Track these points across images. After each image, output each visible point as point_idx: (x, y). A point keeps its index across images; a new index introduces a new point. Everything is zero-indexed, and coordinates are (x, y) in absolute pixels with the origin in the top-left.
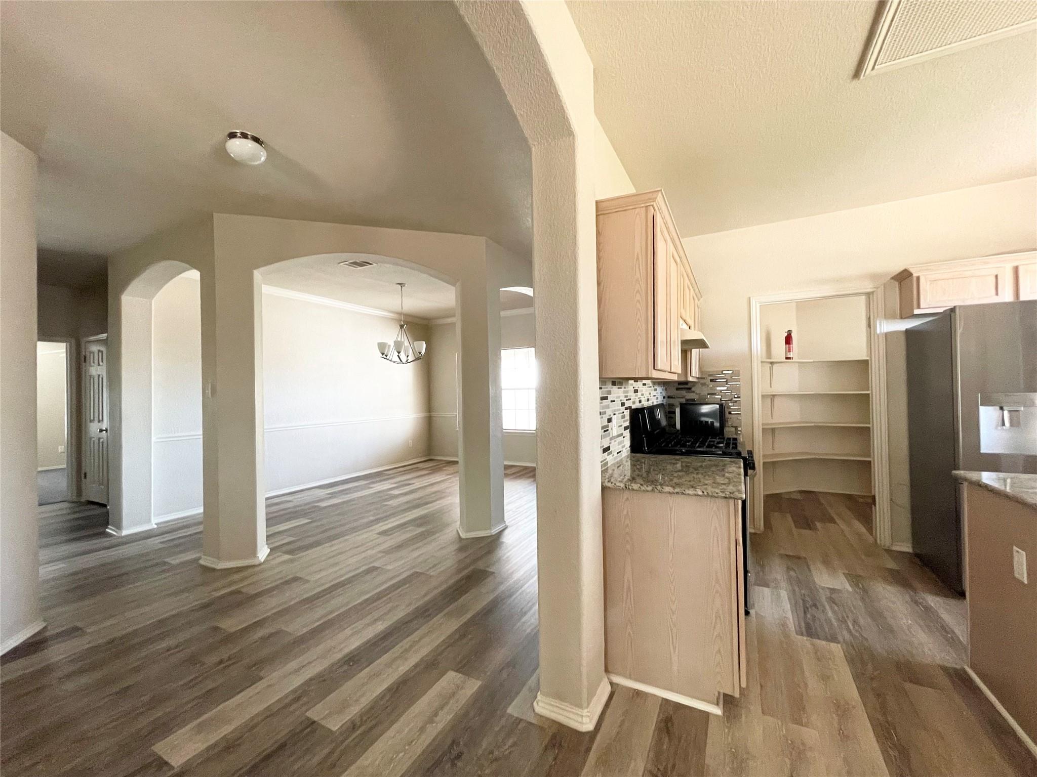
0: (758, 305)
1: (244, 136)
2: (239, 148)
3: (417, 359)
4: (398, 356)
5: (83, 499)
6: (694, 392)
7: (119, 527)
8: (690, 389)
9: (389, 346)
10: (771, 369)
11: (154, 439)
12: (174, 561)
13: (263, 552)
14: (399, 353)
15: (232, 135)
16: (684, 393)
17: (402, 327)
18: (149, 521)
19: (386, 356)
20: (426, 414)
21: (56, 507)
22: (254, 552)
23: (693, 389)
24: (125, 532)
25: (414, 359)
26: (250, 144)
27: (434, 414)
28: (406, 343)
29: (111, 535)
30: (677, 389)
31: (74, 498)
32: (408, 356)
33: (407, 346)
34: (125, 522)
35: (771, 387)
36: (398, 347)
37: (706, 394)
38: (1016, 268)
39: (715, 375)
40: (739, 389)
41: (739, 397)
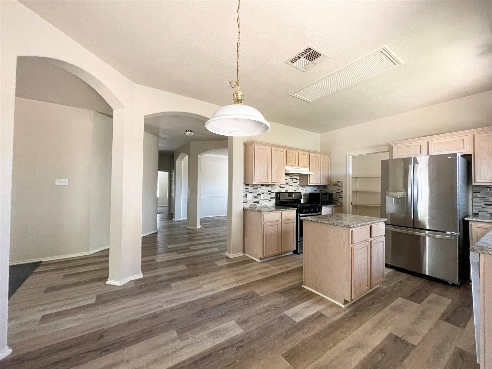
0: (351, 157)
1: (189, 131)
2: (188, 133)
5: (170, 213)
6: (328, 189)
7: (174, 219)
8: (327, 188)
10: (356, 180)
11: (182, 197)
12: (182, 226)
13: (199, 227)
15: (187, 131)
16: (325, 189)
18: (180, 218)
21: (165, 214)
22: (196, 226)
23: (328, 188)
24: (176, 220)
26: (189, 132)
29: (173, 220)
30: (323, 188)
31: (169, 212)
34: (176, 217)
35: (356, 188)
37: (332, 190)
38: (428, 142)
39: (335, 183)
40: (342, 189)
41: (342, 191)
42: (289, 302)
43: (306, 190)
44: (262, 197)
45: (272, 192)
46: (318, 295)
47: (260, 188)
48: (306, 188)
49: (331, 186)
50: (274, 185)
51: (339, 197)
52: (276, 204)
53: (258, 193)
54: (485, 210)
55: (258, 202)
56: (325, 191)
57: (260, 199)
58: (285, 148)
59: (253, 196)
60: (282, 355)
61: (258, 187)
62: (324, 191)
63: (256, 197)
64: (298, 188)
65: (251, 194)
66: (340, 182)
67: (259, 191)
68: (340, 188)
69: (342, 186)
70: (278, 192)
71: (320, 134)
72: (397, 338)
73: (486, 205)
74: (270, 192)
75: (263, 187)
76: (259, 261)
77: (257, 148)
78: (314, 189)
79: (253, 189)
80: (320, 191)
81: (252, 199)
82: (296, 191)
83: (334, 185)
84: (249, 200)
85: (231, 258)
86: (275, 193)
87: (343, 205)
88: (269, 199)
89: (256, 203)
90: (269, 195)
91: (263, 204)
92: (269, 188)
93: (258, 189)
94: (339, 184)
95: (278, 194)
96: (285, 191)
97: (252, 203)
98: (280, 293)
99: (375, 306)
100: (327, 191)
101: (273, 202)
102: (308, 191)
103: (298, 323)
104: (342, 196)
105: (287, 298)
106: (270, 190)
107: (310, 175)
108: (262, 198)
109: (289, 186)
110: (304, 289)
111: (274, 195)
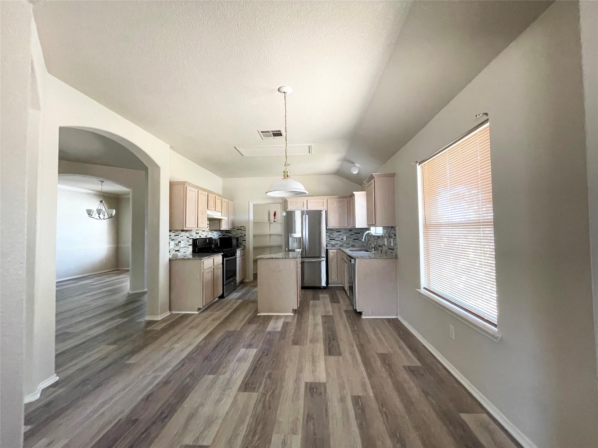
0: (252, 204)
3: (109, 218)
4: (99, 216)
6: (231, 234)
9: (93, 211)
10: (270, 225)
14: (99, 214)
16: (227, 234)
17: (101, 202)
19: (91, 216)
20: (115, 245)
25: (108, 217)
27: (119, 245)
28: (104, 210)
30: (226, 232)
32: (104, 216)
33: (104, 211)
36: (99, 212)
37: (235, 234)
38: (307, 200)
39: (239, 228)
40: (245, 233)
41: (245, 235)
42: (261, 325)
43: (214, 235)
44: (182, 244)
45: (190, 239)
46: (272, 316)
47: (180, 234)
48: (213, 233)
49: (235, 231)
50: (191, 230)
51: (243, 241)
52: (194, 251)
53: (179, 240)
54: (330, 242)
55: (179, 250)
56: (228, 235)
57: (180, 247)
58: (207, 192)
59: (175, 244)
60: (292, 345)
61: (178, 234)
62: (226, 235)
63: (177, 245)
64: (208, 233)
65: (173, 242)
66: (243, 226)
67: (179, 238)
68: (243, 232)
69: (245, 230)
70: (195, 238)
71: (222, 179)
72: (325, 316)
73: (330, 239)
74: (188, 239)
75: (183, 232)
76: (197, 313)
77: (189, 190)
78: (219, 234)
79: (175, 235)
80: (223, 235)
81: (174, 247)
82: (207, 236)
83: (237, 229)
84: (172, 249)
85: (160, 320)
86: (192, 239)
87: (246, 248)
88: (187, 247)
89: (177, 252)
90: (187, 241)
91: (183, 253)
92: (187, 234)
93: (178, 235)
94: (242, 228)
95: (194, 241)
96: (200, 237)
97: (174, 252)
98: (249, 323)
99: (305, 308)
100: (230, 235)
101: (191, 249)
102: (215, 236)
103: (281, 330)
104: (245, 239)
105: (258, 324)
106: (188, 236)
107: (222, 219)
108: (182, 246)
109: (203, 231)
110: (260, 316)
111: (191, 241)
